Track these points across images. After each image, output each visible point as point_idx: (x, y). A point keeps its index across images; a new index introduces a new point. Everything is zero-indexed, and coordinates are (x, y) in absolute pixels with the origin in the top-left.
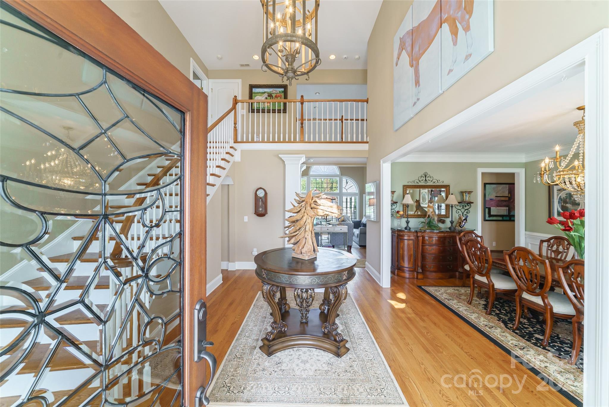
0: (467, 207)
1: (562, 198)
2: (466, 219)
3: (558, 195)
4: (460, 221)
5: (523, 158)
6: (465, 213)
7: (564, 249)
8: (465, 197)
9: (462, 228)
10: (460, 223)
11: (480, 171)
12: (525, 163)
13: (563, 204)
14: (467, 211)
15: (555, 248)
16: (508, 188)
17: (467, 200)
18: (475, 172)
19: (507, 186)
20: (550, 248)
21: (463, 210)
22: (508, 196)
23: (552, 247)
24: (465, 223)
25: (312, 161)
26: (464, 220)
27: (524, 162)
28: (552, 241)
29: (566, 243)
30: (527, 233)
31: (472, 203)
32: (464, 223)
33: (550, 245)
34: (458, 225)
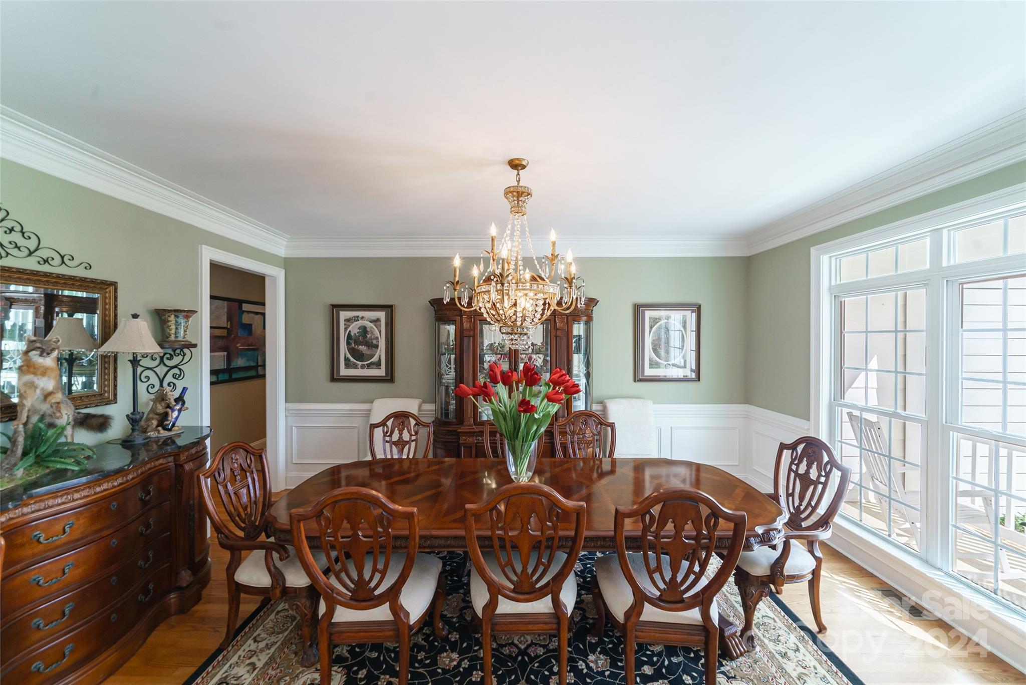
0: (176, 360)
1: (352, 334)
2: (180, 400)
3: (346, 329)
4: (160, 408)
5: (280, 247)
6: (169, 378)
7: (411, 435)
8: (173, 327)
9: (170, 430)
10: (165, 416)
12: (285, 258)
13: (353, 345)
14: (176, 371)
15: (396, 437)
16: (226, 310)
17: (180, 338)
18: (195, 257)
19: (225, 303)
20: (388, 439)
21: (161, 370)
22: (226, 326)
23: (390, 436)
24: (180, 411)
26: (177, 400)
27: (283, 256)
29: (413, 422)
30: (292, 406)
31: (195, 346)
32: (175, 414)
33: (387, 433)
34: (155, 423)
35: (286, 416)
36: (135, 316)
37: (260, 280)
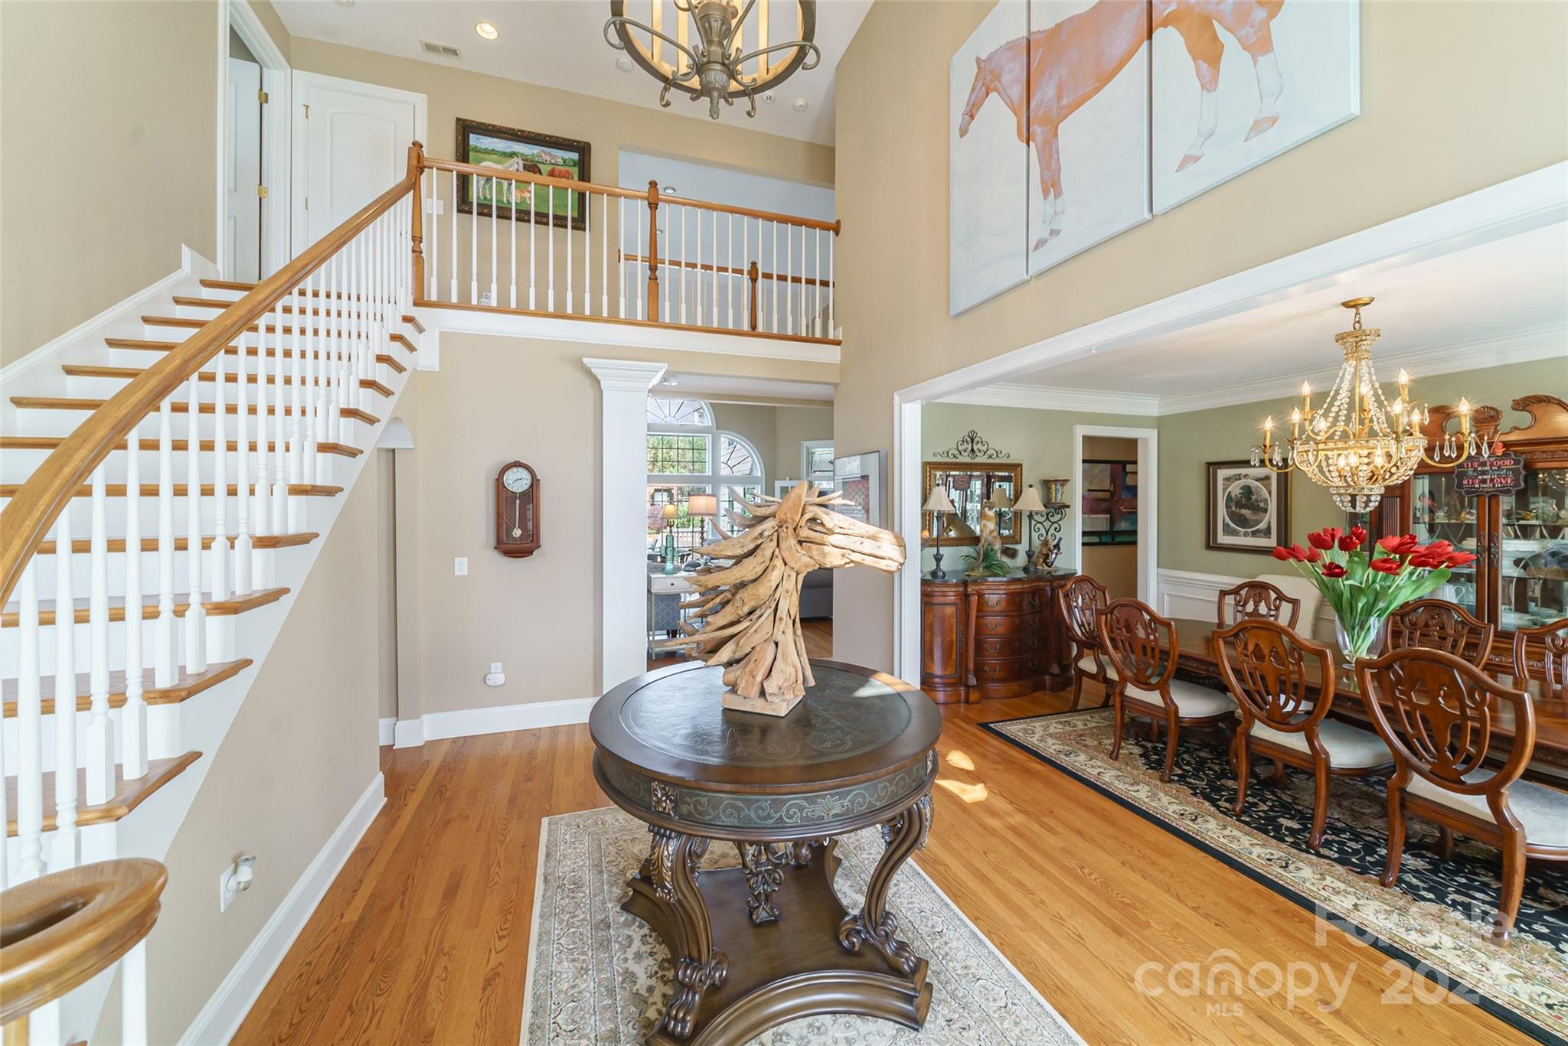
0: (1057, 517)
1: (1233, 495)
2: (1057, 546)
3: (1224, 490)
4: (1045, 551)
5: (1152, 407)
6: (1052, 531)
7: (1270, 609)
8: (1054, 493)
9: (1050, 567)
10: (1047, 556)
11: (1081, 431)
12: (1158, 417)
13: (1234, 509)
14: (1056, 525)
15: (1250, 607)
16: (1109, 473)
17: (1058, 501)
18: (1071, 435)
19: (1109, 466)
20: (1240, 608)
21: (1047, 524)
22: (1108, 488)
23: (1244, 605)
24: (1057, 554)
25: (674, 384)
26: (1054, 546)
27: (1156, 415)
28: (1243, 592)
29: (1273, 595)
30: (1163, 571)
31: (1068, 507)
32: (1054, 556)
33: (1239, 602)
34: (1041, 560)
35: (1158, 582)
36: (1031, 486)
37: (1132, 444)
